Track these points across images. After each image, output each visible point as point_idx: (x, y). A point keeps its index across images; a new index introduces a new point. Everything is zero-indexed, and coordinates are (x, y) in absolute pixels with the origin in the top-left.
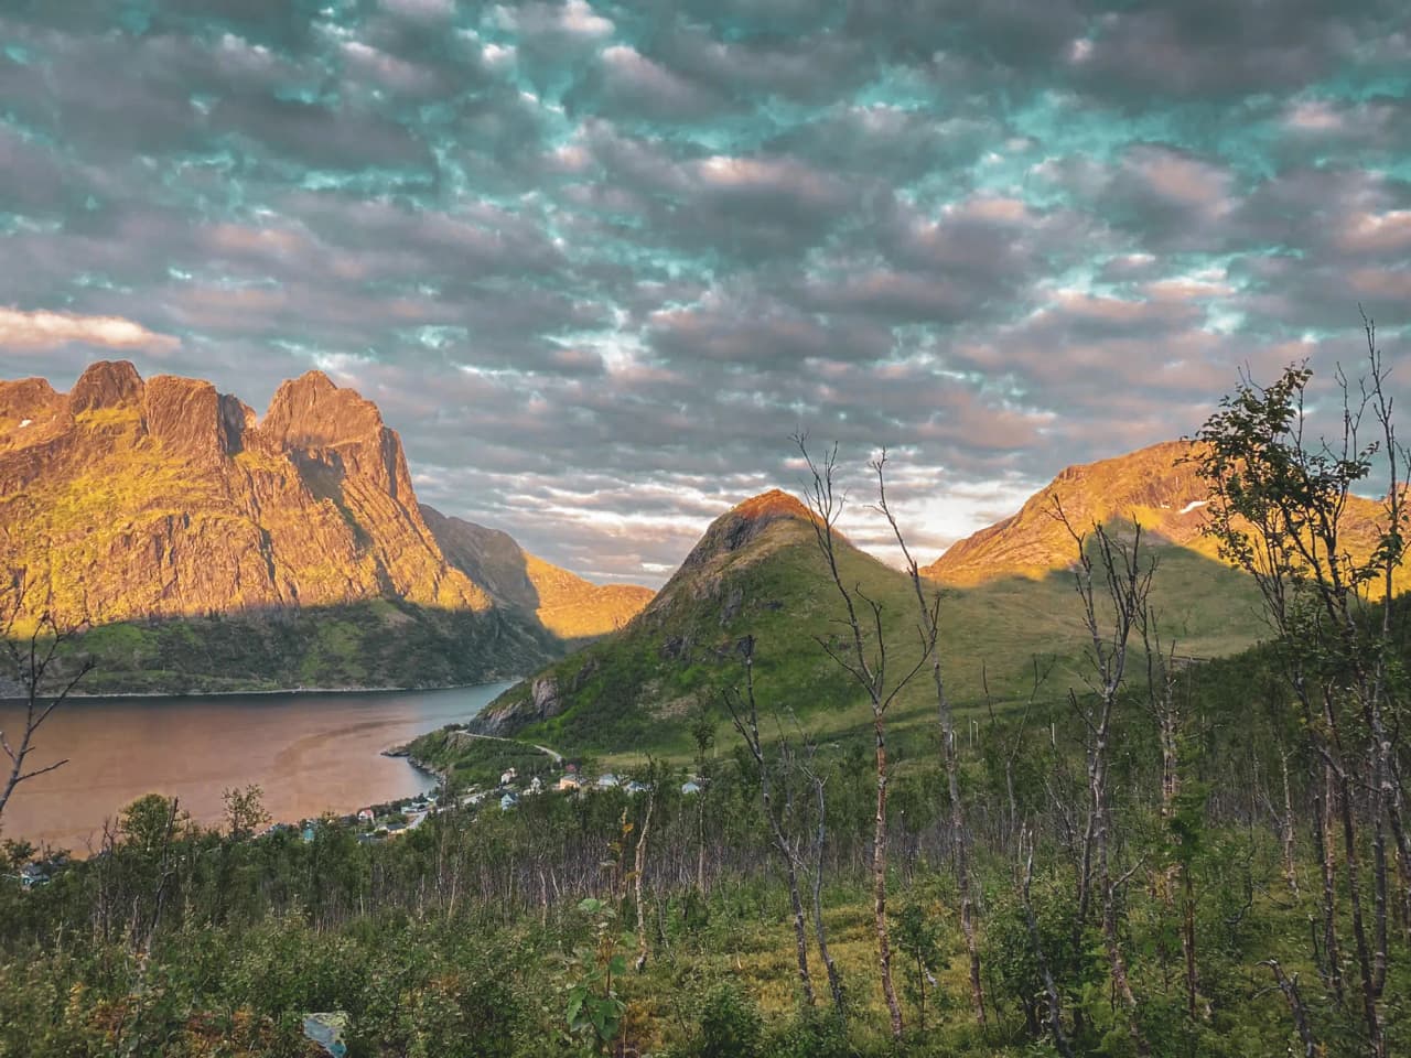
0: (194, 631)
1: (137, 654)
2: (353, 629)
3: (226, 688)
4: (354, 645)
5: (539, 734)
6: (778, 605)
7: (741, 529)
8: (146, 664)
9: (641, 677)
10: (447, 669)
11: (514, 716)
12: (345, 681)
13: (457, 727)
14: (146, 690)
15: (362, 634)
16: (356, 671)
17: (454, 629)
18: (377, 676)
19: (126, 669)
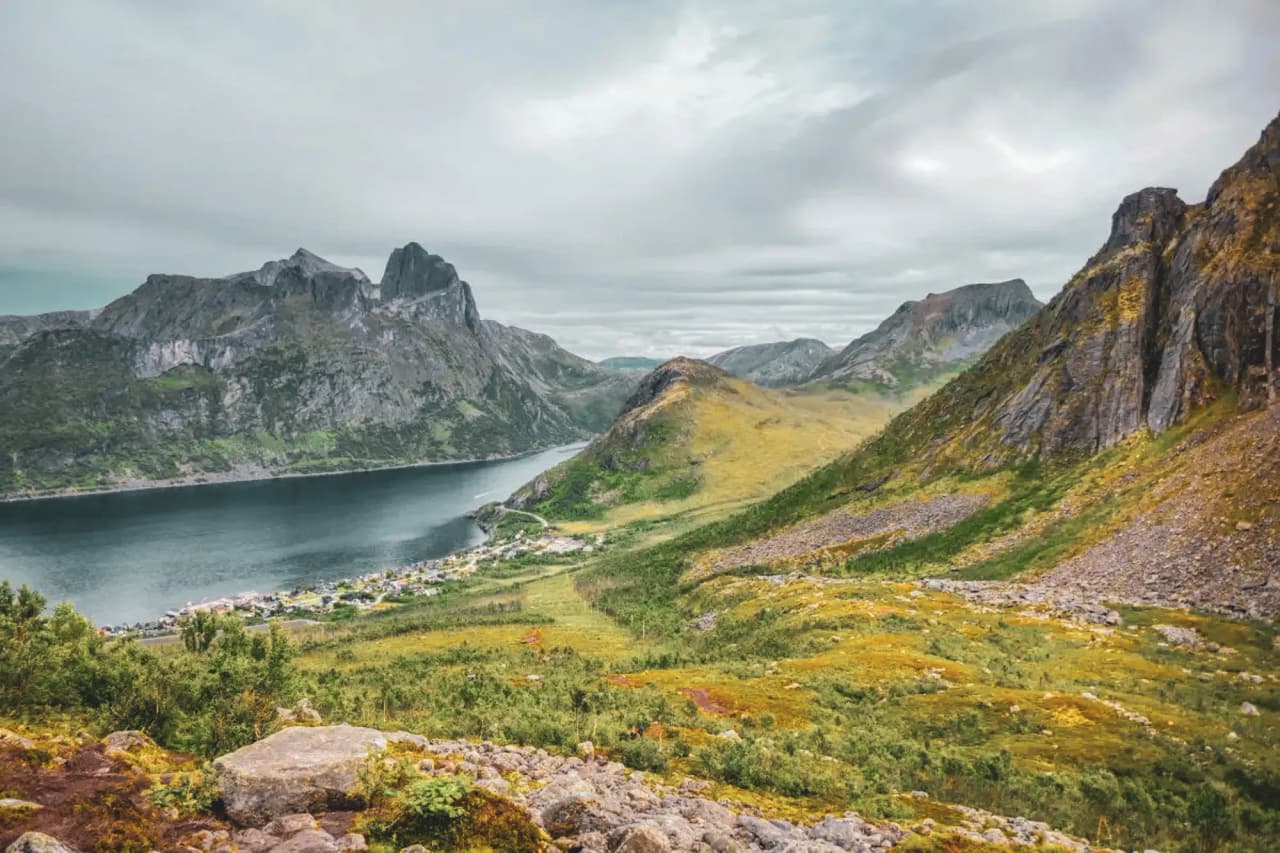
0: (355, 432)
1: (326, 448)
2: (447, 423)
3: (376, 466)
4: (448, 434)
5: (538, 510)
6: (664, 439)
7: (659, 382)
8: (331, 454)
9: (590, 479)
10: (507, 445)
11: (528, 500)
12: (445, 458)
13: (499, 504)
14: (332, 470)
15: (454, 426)
16: (451, 450)
17: (510, 417)
18: (463, 452)
19: (319, 457)
